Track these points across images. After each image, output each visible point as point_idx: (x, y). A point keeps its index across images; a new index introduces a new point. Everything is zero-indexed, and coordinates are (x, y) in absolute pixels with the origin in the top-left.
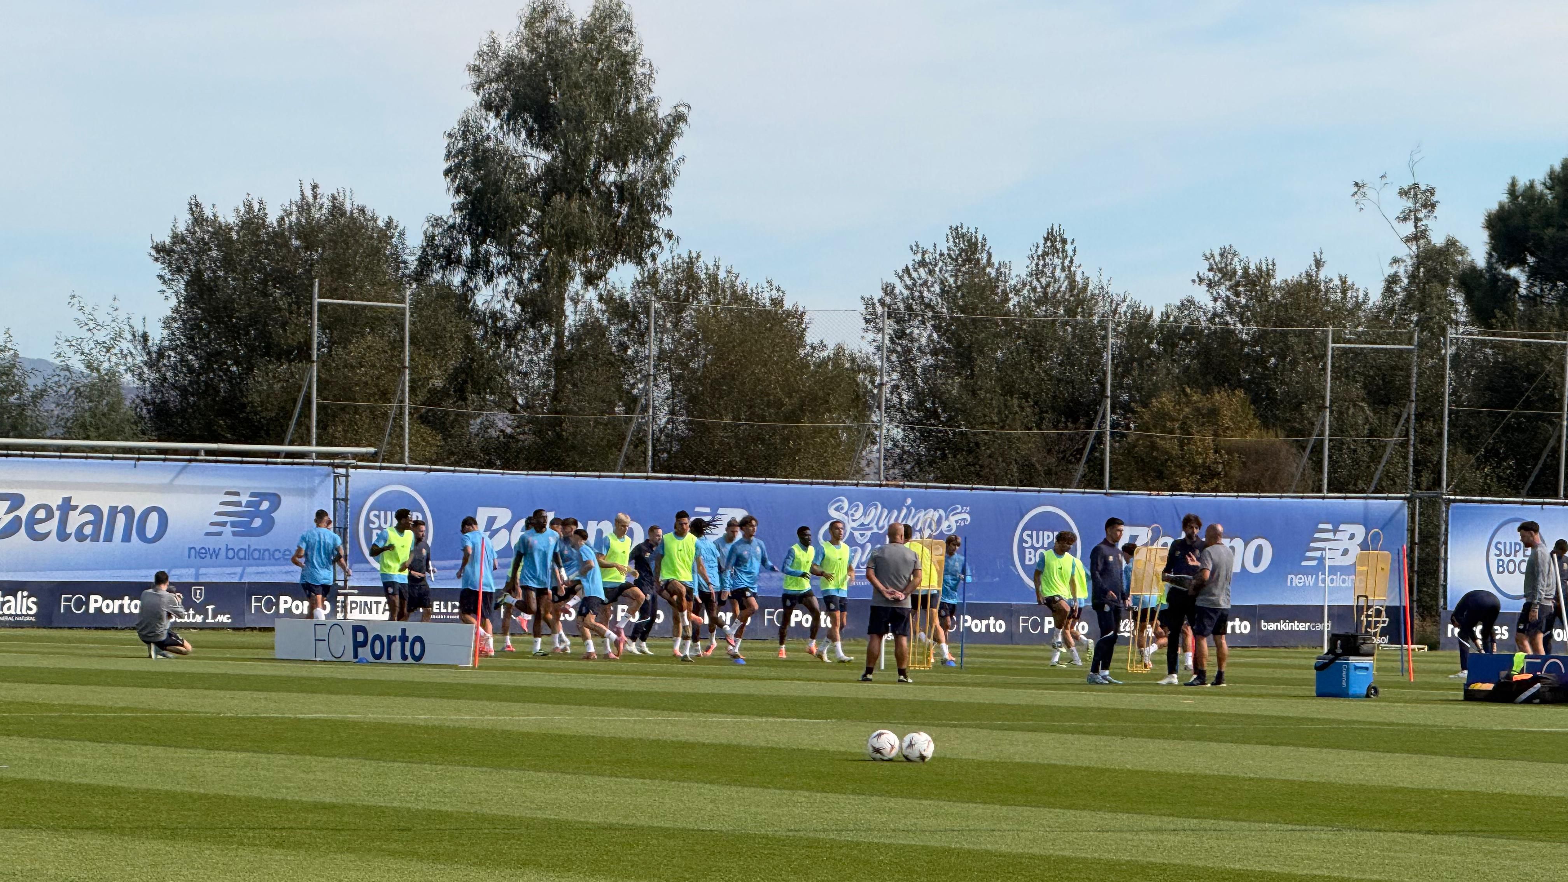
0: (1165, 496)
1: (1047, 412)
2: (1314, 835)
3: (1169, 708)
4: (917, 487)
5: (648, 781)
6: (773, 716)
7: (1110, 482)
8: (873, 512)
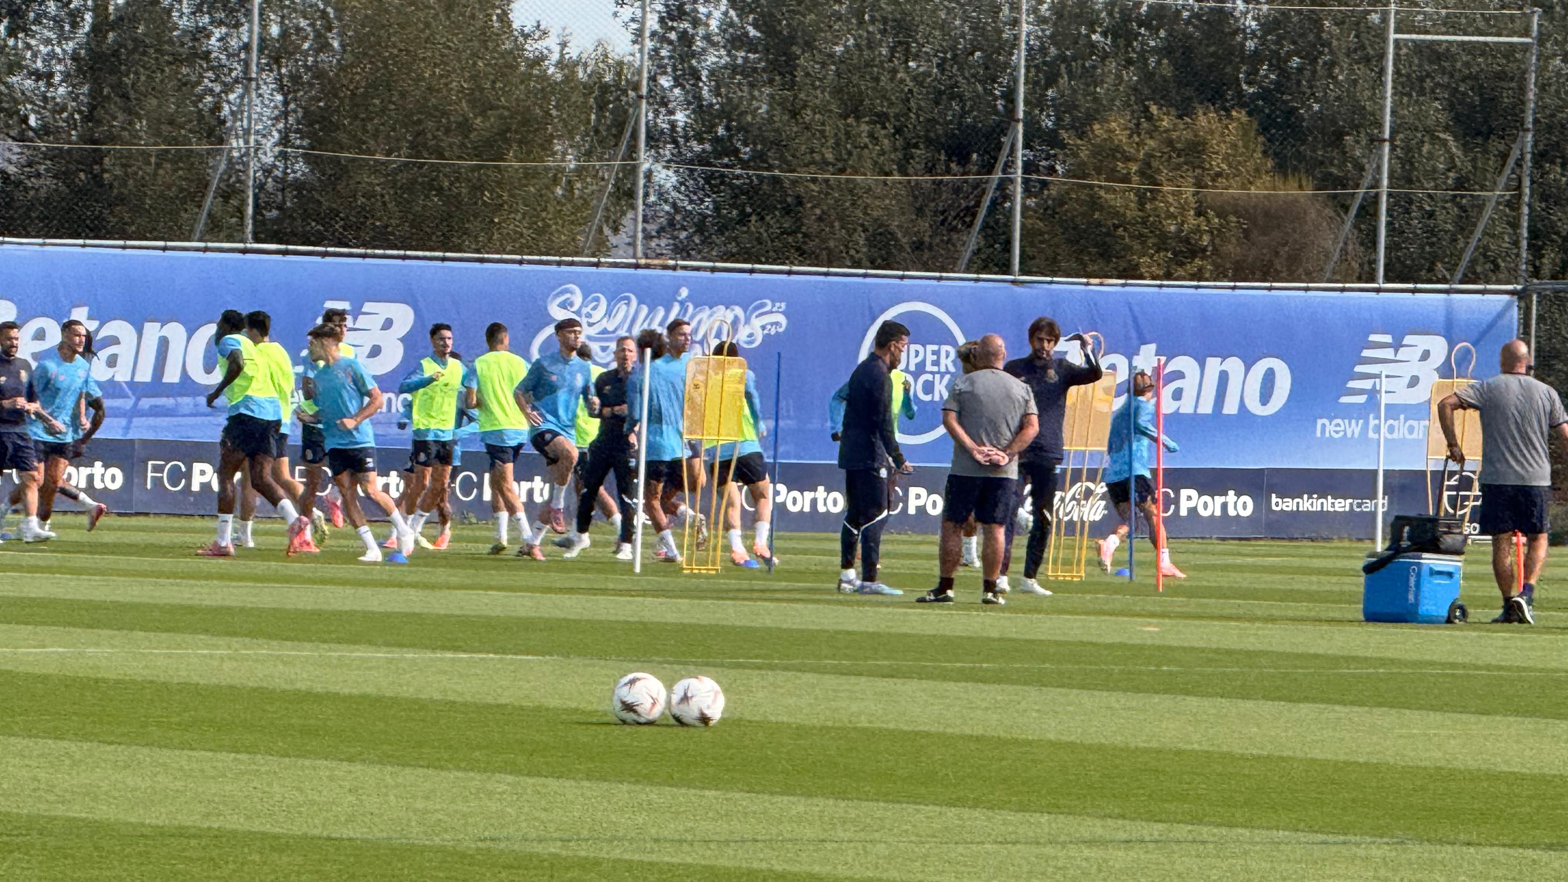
0: (1113, 287)
1: (916, 146)
2: (1361, 852)
3: (1117, 639)
4: (698, 269)
5: (243, 757)
6: (456, 649)
7: (1021, 263)
8: (622, 311)
